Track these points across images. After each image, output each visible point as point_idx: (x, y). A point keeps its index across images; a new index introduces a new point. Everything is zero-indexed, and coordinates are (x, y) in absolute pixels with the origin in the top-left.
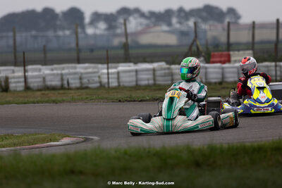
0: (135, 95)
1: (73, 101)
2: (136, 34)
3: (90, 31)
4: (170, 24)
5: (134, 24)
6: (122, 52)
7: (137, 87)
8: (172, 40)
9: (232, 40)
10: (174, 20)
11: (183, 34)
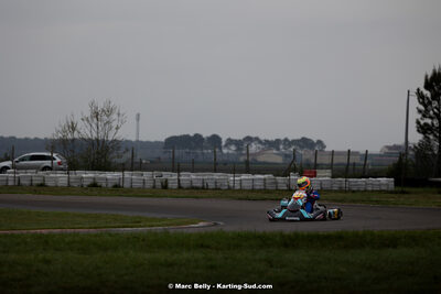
0: (250, 195)
1: (209, 197)
2: (255, 154)
3: (225, 151)
4: (278, 149)
5: (254, 148)
6: (244, 166)
7: (253, 190)
8: (279, 160)
9: (318, 162)
10: (281, 147)
11: (286, 156)
